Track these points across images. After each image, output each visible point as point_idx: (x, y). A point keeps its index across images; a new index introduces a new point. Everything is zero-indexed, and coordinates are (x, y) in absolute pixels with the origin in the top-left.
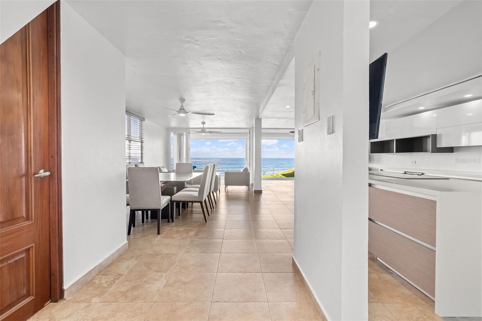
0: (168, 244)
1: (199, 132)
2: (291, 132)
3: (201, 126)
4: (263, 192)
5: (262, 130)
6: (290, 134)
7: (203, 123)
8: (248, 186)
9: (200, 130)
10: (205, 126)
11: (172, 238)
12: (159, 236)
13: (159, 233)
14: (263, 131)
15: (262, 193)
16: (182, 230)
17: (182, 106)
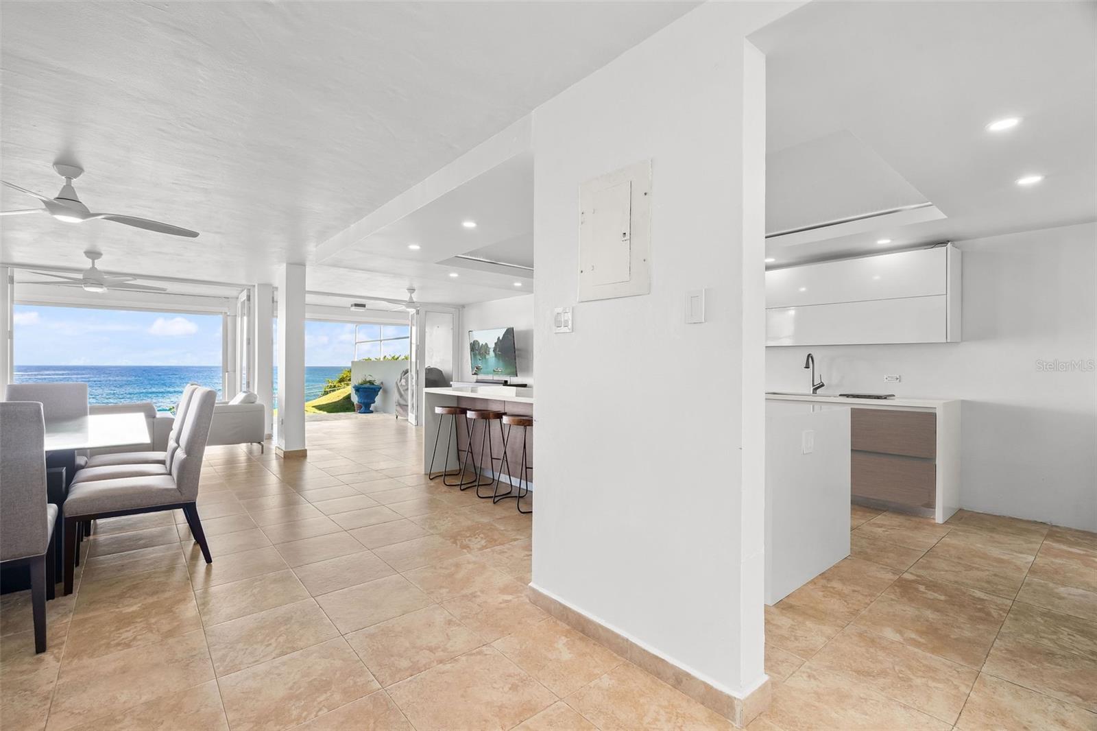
0: (124, 671)
1: (76, 282)
2: (356, 305)
3: (86, 263)
4: (308, 453)
5: (307, 295)
6: (353, 309)
7: (93, 254)
8: (259, 443)
9: (80, 276)
10: (100, 265)
11: (118, 644)
12: (47, 657)
13: (41, 647)
14: (309, 299)
15: (308, 457)
16: (135, 608)
17: (68, 187)
